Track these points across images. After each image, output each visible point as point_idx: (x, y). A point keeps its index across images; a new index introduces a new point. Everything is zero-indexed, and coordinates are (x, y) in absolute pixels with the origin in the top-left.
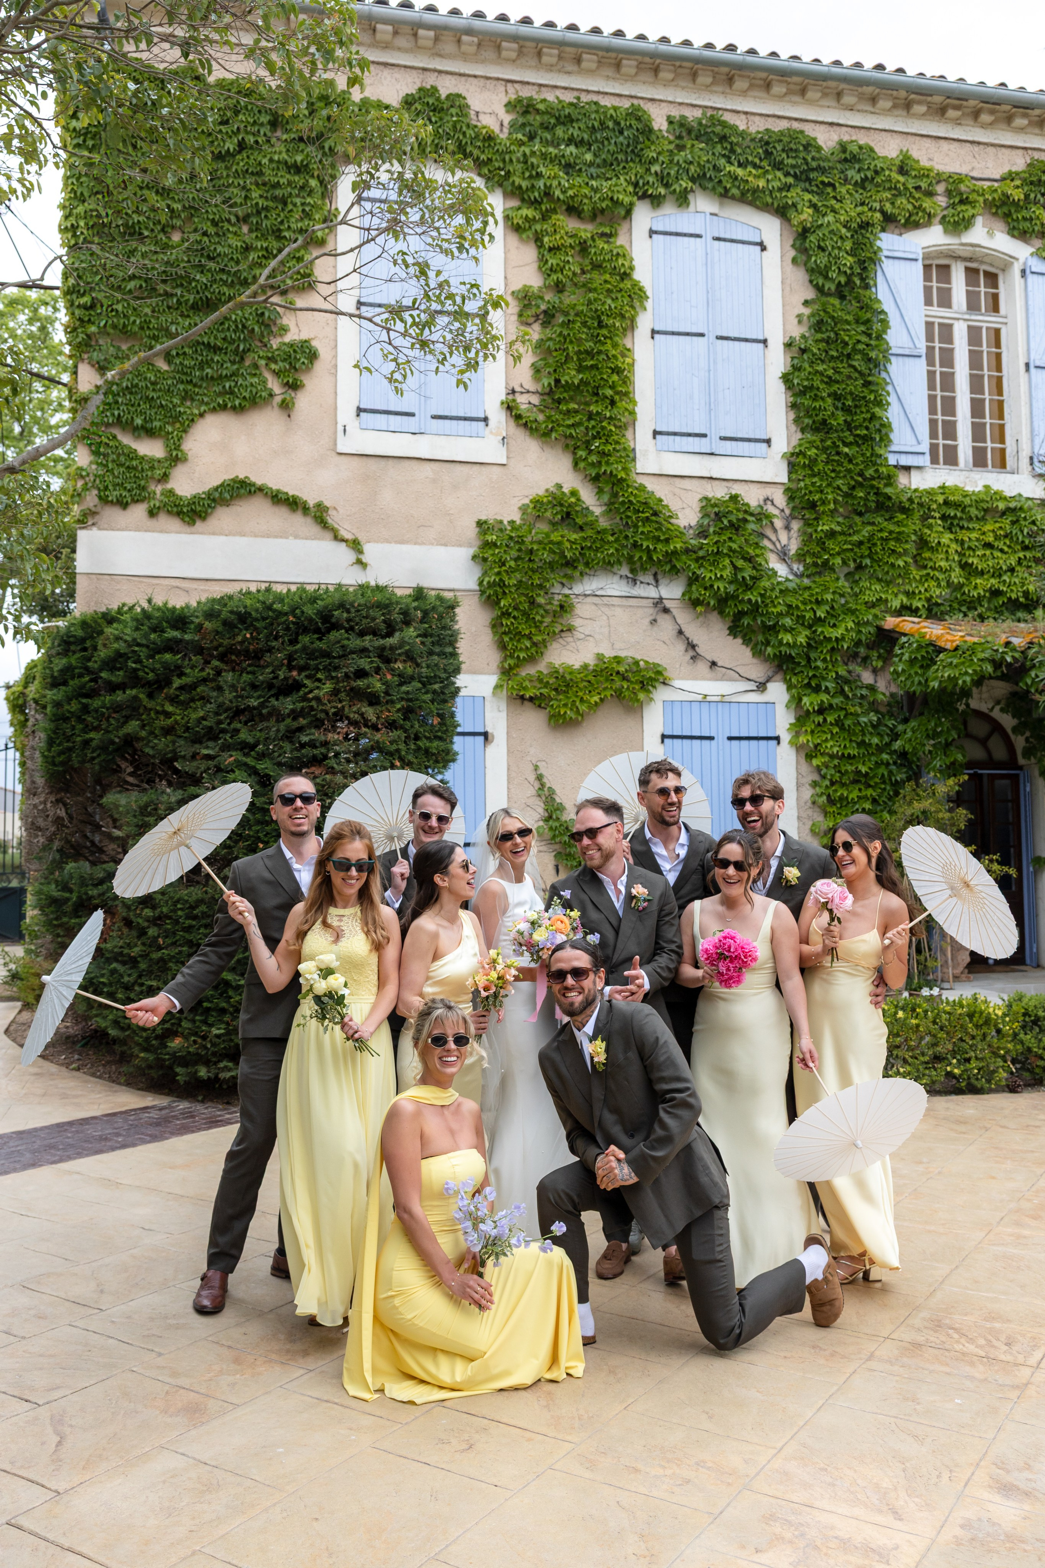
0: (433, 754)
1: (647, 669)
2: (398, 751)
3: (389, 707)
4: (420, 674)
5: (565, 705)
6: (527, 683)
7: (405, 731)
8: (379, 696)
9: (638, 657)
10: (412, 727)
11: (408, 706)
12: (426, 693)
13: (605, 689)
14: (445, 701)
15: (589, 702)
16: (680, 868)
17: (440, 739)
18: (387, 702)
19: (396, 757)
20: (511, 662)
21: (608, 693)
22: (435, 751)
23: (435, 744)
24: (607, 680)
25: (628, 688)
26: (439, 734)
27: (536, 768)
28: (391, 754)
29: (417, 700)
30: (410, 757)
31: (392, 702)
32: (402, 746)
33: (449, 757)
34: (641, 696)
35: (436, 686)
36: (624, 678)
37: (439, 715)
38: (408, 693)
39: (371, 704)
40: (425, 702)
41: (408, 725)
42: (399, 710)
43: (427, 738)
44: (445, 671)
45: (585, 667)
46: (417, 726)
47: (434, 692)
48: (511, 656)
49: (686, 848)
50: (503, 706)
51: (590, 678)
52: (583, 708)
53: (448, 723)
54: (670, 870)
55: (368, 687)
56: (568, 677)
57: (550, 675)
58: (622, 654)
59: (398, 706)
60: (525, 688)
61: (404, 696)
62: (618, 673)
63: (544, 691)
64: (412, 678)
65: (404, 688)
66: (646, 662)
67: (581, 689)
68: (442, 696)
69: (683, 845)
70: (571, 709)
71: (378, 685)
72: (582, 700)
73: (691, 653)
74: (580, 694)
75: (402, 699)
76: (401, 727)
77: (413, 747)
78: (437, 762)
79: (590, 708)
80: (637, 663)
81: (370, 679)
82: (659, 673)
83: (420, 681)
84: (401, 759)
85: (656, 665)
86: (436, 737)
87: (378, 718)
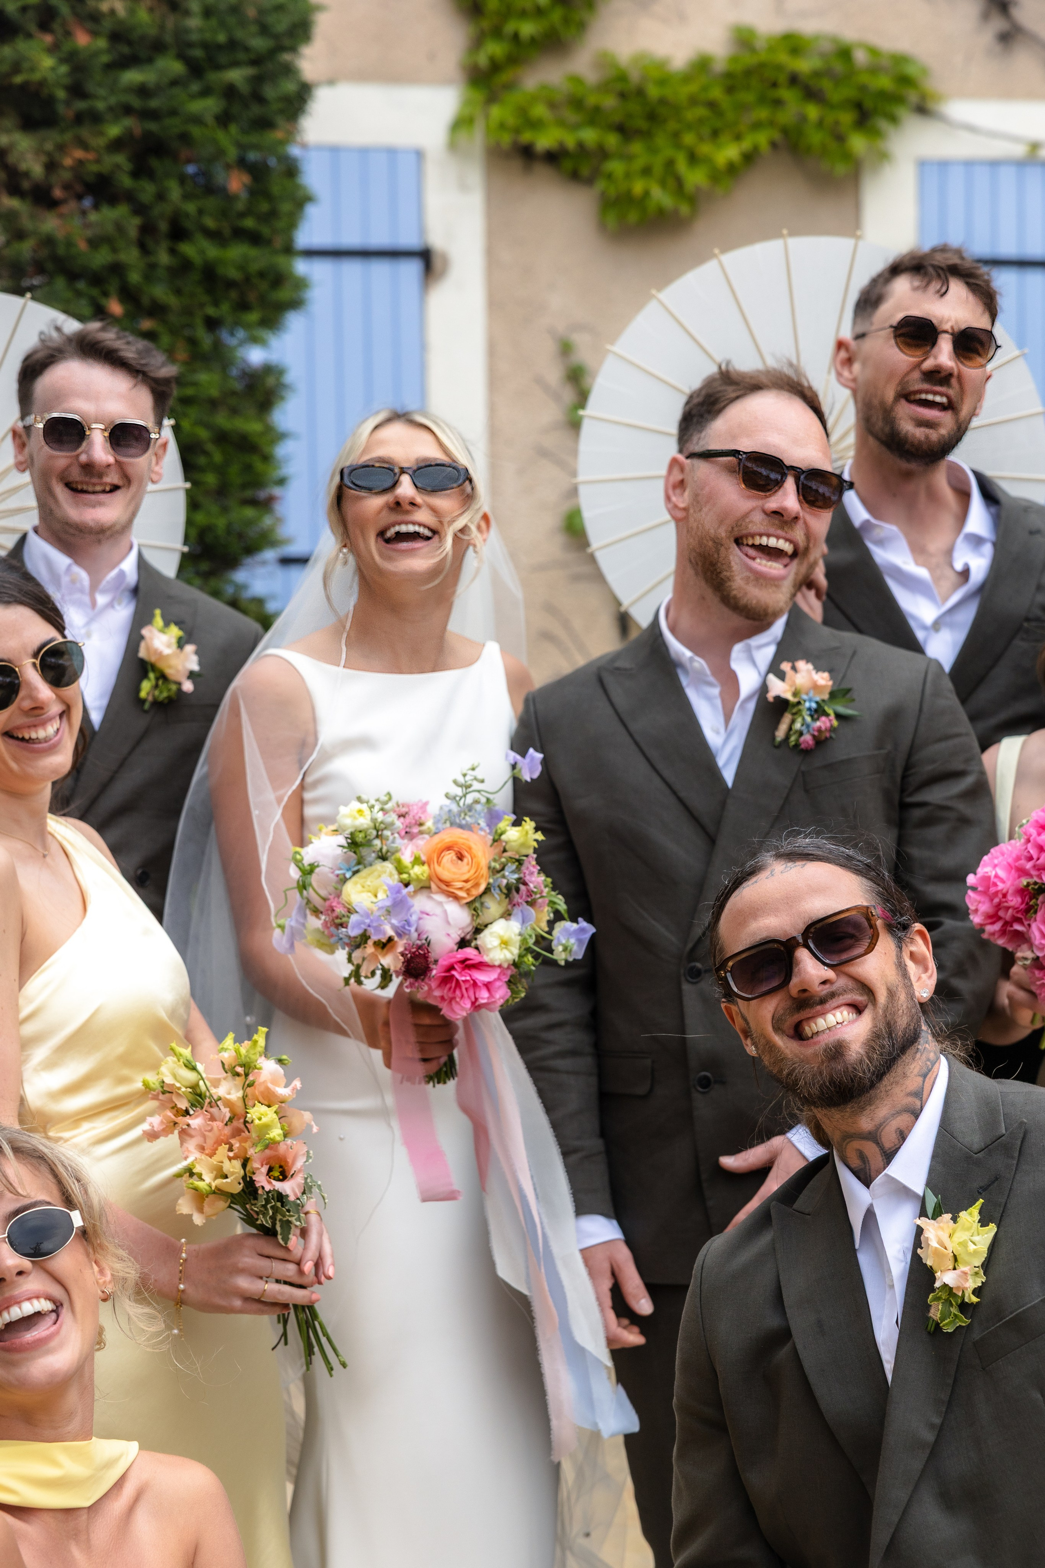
0: (231, 284)
1: (874, 70)
2: (117, 269)
3: (85, 132)
4: (180, 33)
5: (647, 171)
6: (540, 111)
7: (140, 209)
8: (49, 102)
9: (849, 33)
10: (161, 196)
11: (148, 135)
12: (206, 92)
13: (757, 126)
14: (265, 124)
15: (708, 161)
16: (968, 615)
17: (255, 239)
18: (79, 119)
19: (113, 286)
20: (495, 49)
21: (762, 139)
22: (233, 274)
23: (237, 252)
24: (762, 100)
25: (820, 124)
26: (249, 223)
27: (566, 349)
28: (97, 279)
29: (173, 113)
30: (160, 292)
31: (95, 118)
32: (130, 256)
33: (283, 294)
34: (858, 143)
35: (236, 76)
36: (811, 94)
37: (242, 163)
38: (143, 91)
39: (29, 124)
40: (197, 120)
41: (147, 190)
42: (117, 145)
43: (214, 236)
44: (264, 29)
45: (702, 64)
46: (175, 192)
47: (230, 92)
48: (497, 33)
49: (988, 549)
50: (475, 175)
51: (717, 93)
52: (695, 178)
53: (276, 189)
54: (937, 625)
55: (16, 68)
56: (653, 92)
57: (604, 87)
58: (808, 27)
59: (114, 131)
60: (535, 125)
61: (136, 102)
62: (794, 80)
63: (590, 136)
64: (158, 47)
65: (133, 76)
66: (873, 51)
67: (689, 127)
68: (256, 110)
69: (976, 541)
70: (663, 184)
71: (47, 62)
72: (693, 158)
73: (998, 24)
74: (689, 139)
75: (128, 110)
76: (129, 197)
77: (164, 258)
78: (243, 306)
79: (716, 176)
80: (845, 53)
81: (22, 46)
82: (905, 81)
83: (181, 56)
84: (128, 295)
85: (900, 60)
86: (240, 234)
87: (51, 166)
